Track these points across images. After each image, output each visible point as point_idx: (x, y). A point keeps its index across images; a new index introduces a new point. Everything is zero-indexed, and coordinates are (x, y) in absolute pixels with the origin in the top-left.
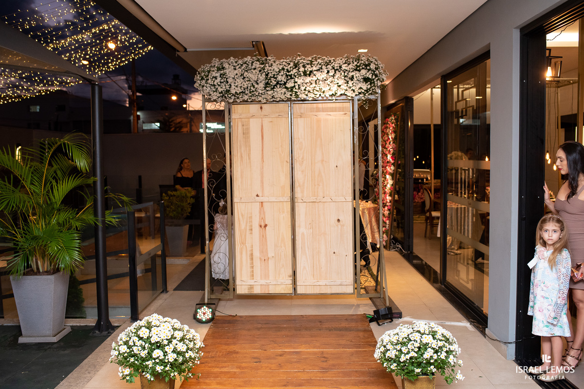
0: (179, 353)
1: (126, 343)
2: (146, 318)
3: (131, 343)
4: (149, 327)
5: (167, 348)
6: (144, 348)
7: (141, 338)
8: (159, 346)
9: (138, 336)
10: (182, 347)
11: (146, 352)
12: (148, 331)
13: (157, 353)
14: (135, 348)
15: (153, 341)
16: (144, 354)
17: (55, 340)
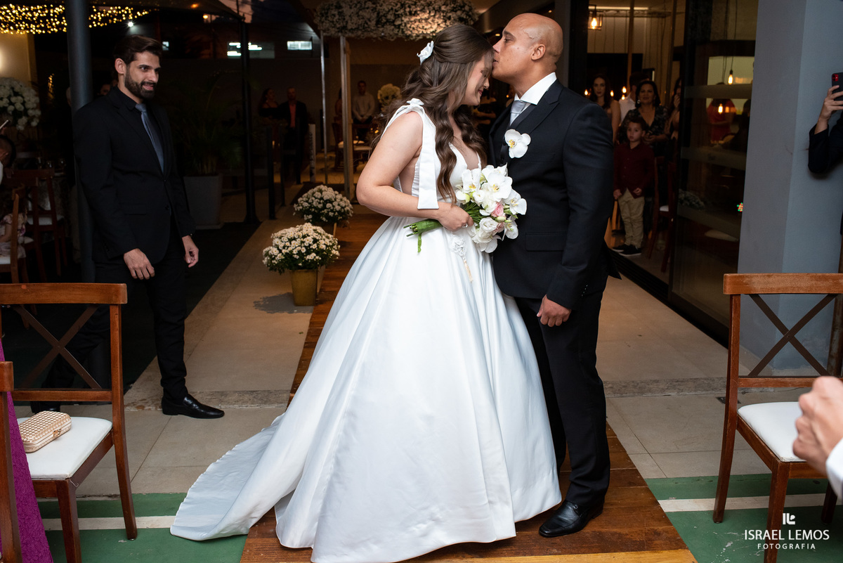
0: (342, 208)
1: (307, 201)
2: (318, 187)
3: (310, 201)
4: (321, 191)
5: (334, 203)
6: (320, 203)
7: (316, 198)
8: (330, 201)
9: (314, 197)
10: (343, 204)
11: (321, 205)
12: (319, 194)
13: (329, 205)
14: (314, 203)
15: (325, 198)
16: (320, 206)
17: (219, 227)
